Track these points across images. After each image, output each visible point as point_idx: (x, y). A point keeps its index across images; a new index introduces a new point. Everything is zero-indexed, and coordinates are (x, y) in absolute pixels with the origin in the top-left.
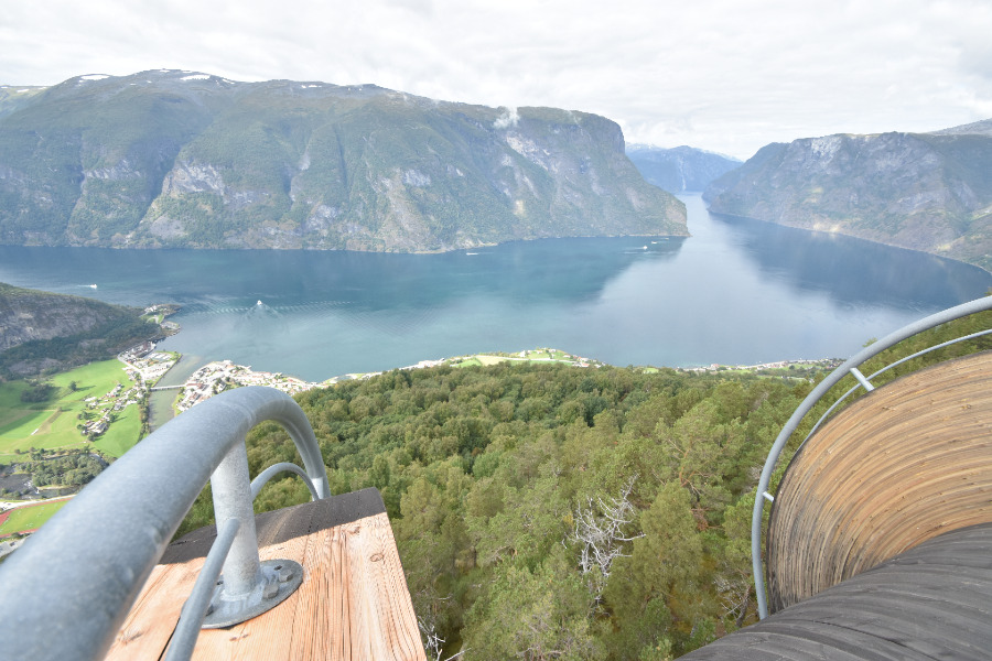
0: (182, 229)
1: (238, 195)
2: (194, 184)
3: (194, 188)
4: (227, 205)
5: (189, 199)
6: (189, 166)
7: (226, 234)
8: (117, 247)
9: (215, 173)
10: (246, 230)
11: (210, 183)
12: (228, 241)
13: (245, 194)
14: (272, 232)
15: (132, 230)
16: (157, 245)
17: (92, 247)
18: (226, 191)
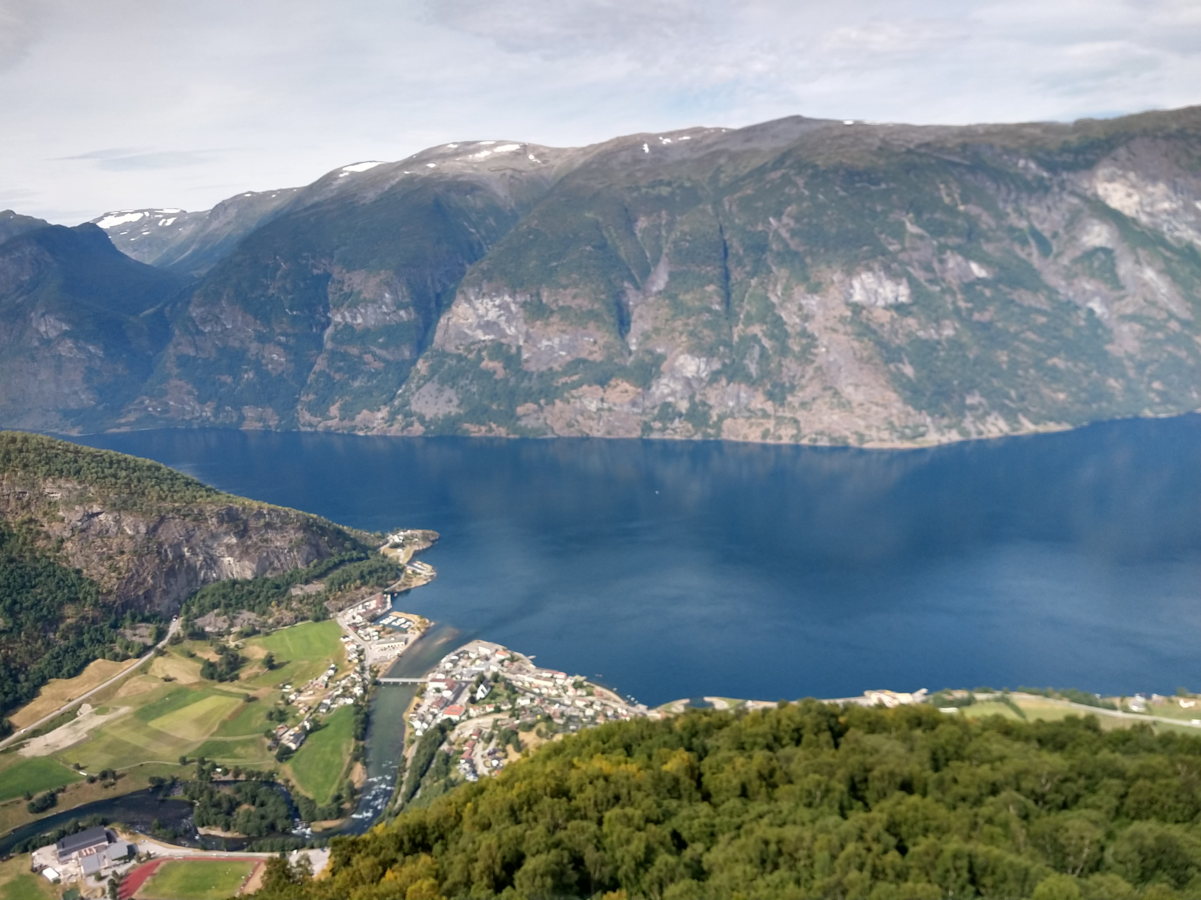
0: (456, 402)
1: (545, 343)
2: (479, 326)
3: (481, 335)
4: (527, 361)
5: (471, 352)
6: (477, 298)
7: (520, 410)
8: (361, 434)
9: (513, 307)
10: (551, 402)
11: (503, 325)
12: (522, 423)
13: (556, 341)
14: (593, 407)
15: (385, 404)
16: (418, 429)
17: (328, 432)
18: (528, 337)
